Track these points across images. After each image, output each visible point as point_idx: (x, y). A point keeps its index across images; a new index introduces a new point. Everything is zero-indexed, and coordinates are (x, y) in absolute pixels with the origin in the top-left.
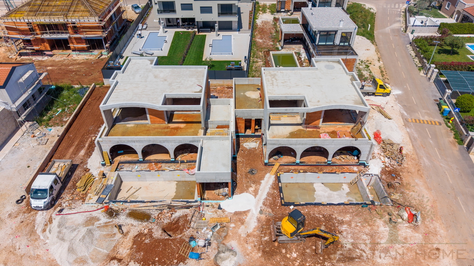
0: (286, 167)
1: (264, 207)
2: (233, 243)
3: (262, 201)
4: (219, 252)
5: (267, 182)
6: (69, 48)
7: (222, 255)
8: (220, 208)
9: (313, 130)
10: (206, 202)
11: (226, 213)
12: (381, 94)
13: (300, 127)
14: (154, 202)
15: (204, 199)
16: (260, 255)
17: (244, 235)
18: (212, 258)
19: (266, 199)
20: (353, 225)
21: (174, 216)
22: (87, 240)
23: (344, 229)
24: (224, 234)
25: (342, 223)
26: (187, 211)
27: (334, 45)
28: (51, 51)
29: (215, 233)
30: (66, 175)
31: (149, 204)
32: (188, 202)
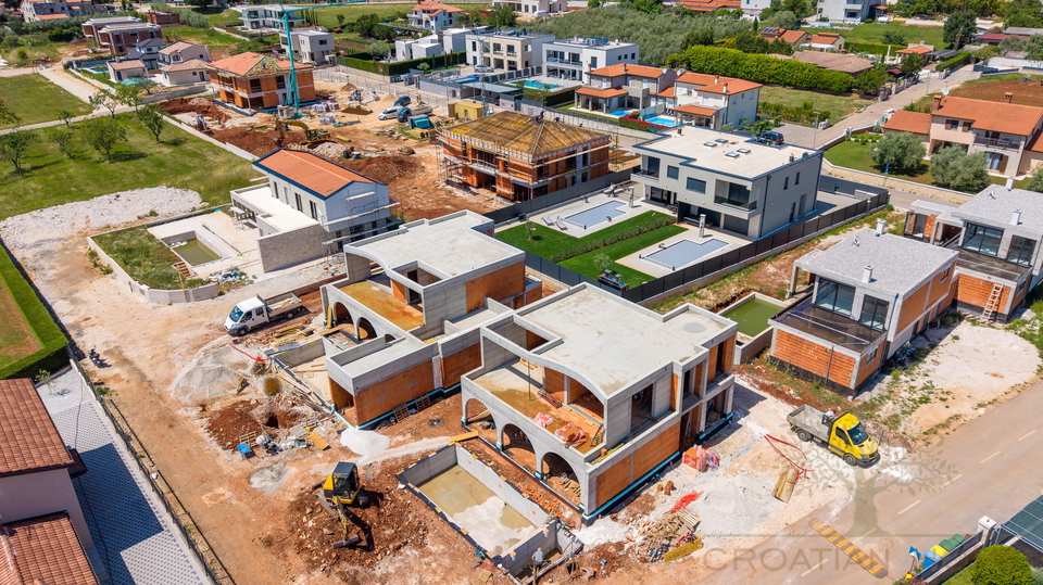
0: (483, 445)
1: (379, 464)
2: (292, 470)
3: (385, 458)
4: (268, 468)
5: (429, 444)
6: (494, 190)
7: (267, 472)
8: (339, 432)
9: (545, 405)
10: (339, 417)
11: (337, 441)
12: (842, 454)
13: (535, 390)
14: (301, 383)
15: (339, 413)
16: (293, 500)
17: (312, 472)
18: (256, 467)
19: (395, 459)
20: (426, 560)
21: (295, 407)
22: (210, 376)
23: (409, 553)
24: (301, 456)
25: (421, 545)
26: (311, 411)
27: (847, 319)
28: (477, 188)
29: (295, 449)
30: (283, 314)
31: (294, 382)
32: (323, 405)
